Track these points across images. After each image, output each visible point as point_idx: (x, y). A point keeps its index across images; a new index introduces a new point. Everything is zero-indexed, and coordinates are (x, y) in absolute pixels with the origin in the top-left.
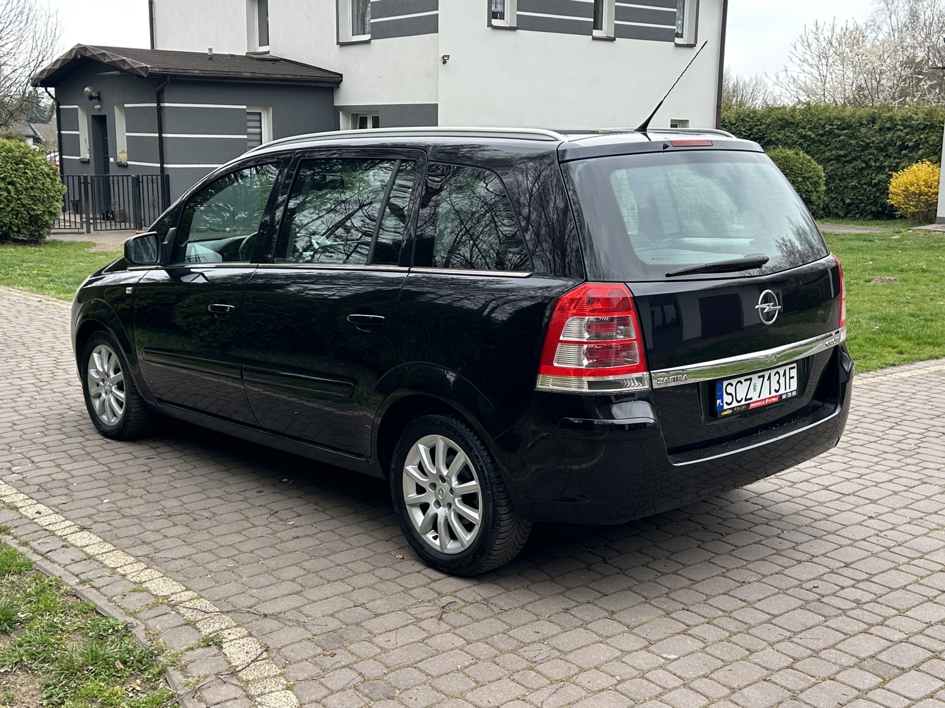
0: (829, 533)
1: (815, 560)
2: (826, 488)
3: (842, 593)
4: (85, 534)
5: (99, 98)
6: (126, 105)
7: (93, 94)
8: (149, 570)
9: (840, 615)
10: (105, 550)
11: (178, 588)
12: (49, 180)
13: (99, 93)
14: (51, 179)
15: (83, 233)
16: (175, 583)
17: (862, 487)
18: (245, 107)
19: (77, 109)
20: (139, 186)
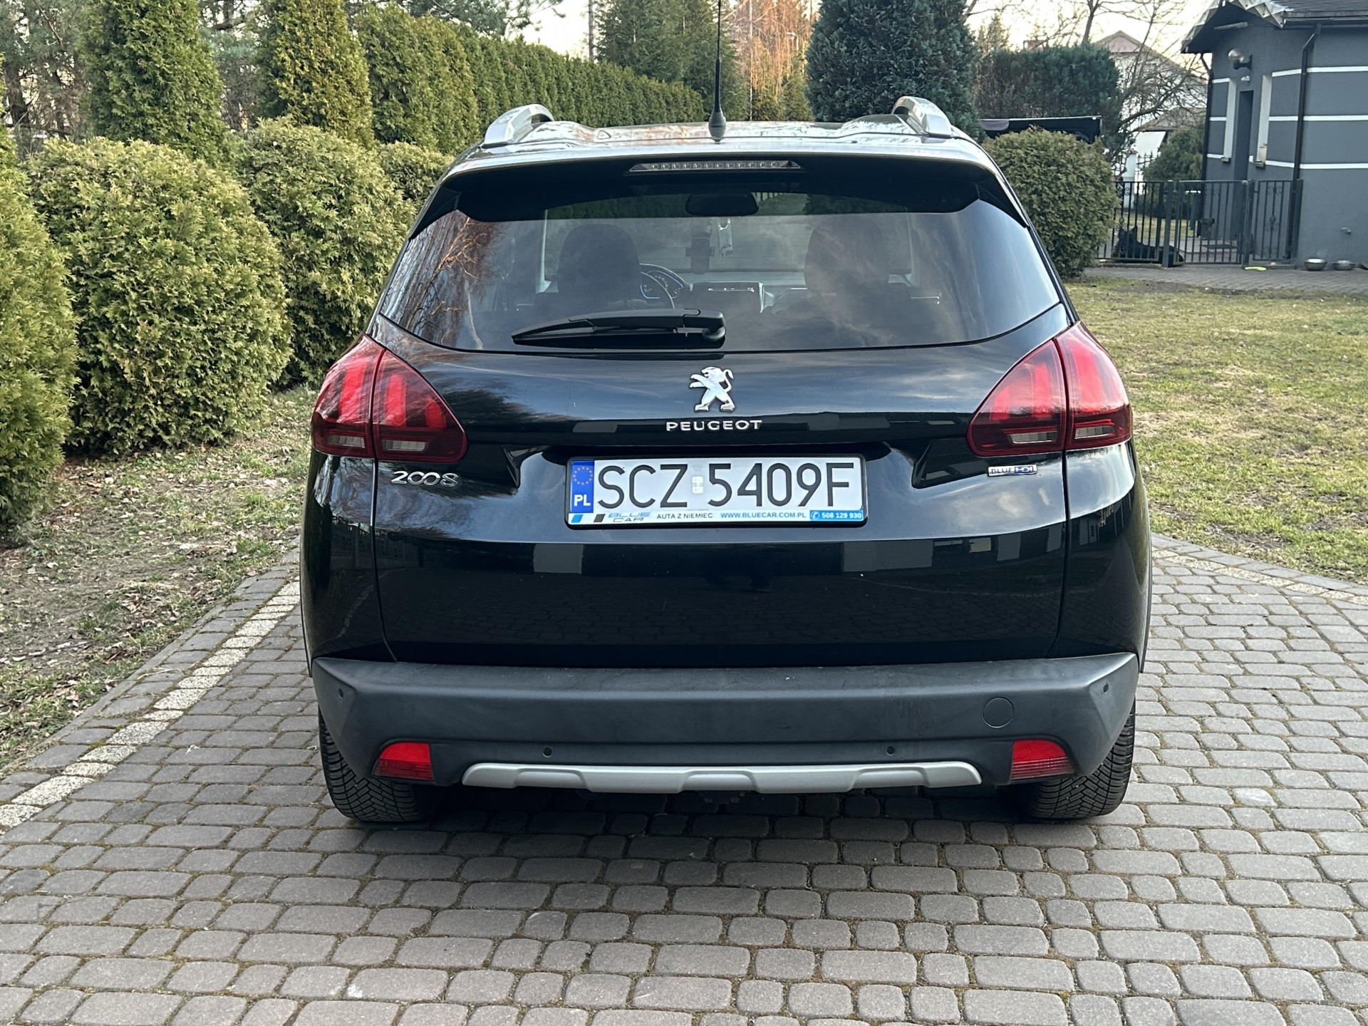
5: (1249, 65)
6: (1274, 74)
7: (1242, 59)
13: (1251, 57)
19: (1228, 83)
20: (1252, 197)
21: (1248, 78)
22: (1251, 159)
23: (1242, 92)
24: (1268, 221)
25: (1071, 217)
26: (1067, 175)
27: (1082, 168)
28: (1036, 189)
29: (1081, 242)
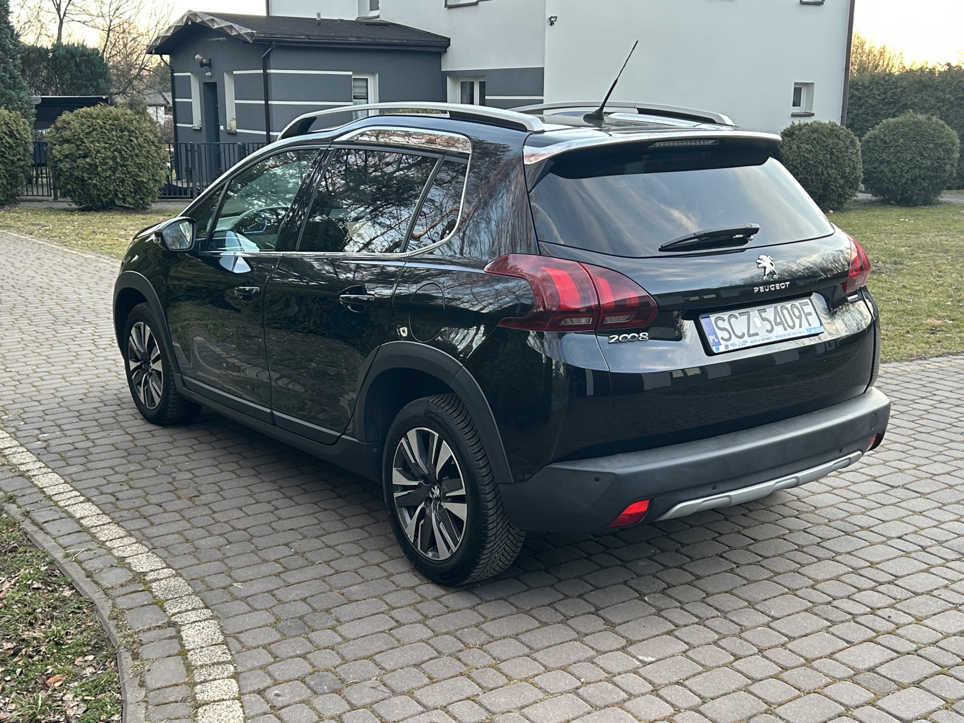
0: (862, 528)
1: (838, 558)
2: (874, 479)
3: (858, 596)
4: (87, 505)
6: (235, 72)
7: (204, 61)
8: (137, 545)
9: (848, 621)
10: (101, 523)
11: (159, 564)
13: (210, 60)
16: (158, 559)
17: (915, 479)
18: (351, 73)
19: (189, 76)
21: (209, 74)
22: (222, 128)
23: (205, 84)
25: (144, 168)
26: (137, 138)
27: (145, 134)
28: (117, 148)
29: (152, 185)
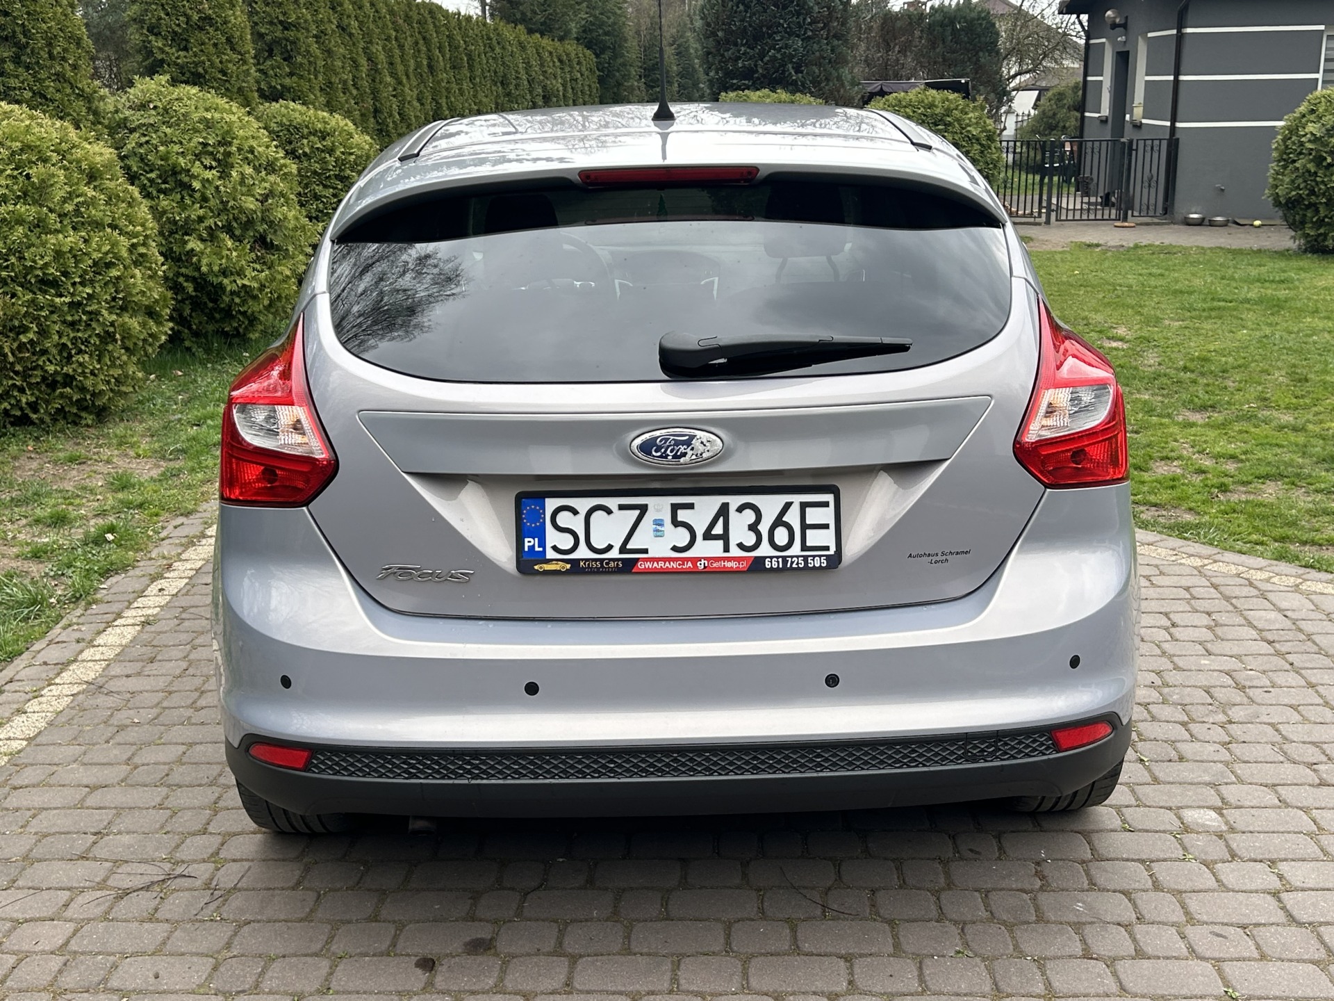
5: (1124, 26)
6: (1150, 35)
7: (1118, 20)
12: (977, 147)
13: (1127, 18)
14: (982, 145)
15: (1039, 224)
18: (1322, 27)
19: (1104, 43)
20: (1130, 155)
21: (1124, 38)
22: (1128, 117)
23: (1118, 53)
24: (1145, 178)
27: (969, 128)
